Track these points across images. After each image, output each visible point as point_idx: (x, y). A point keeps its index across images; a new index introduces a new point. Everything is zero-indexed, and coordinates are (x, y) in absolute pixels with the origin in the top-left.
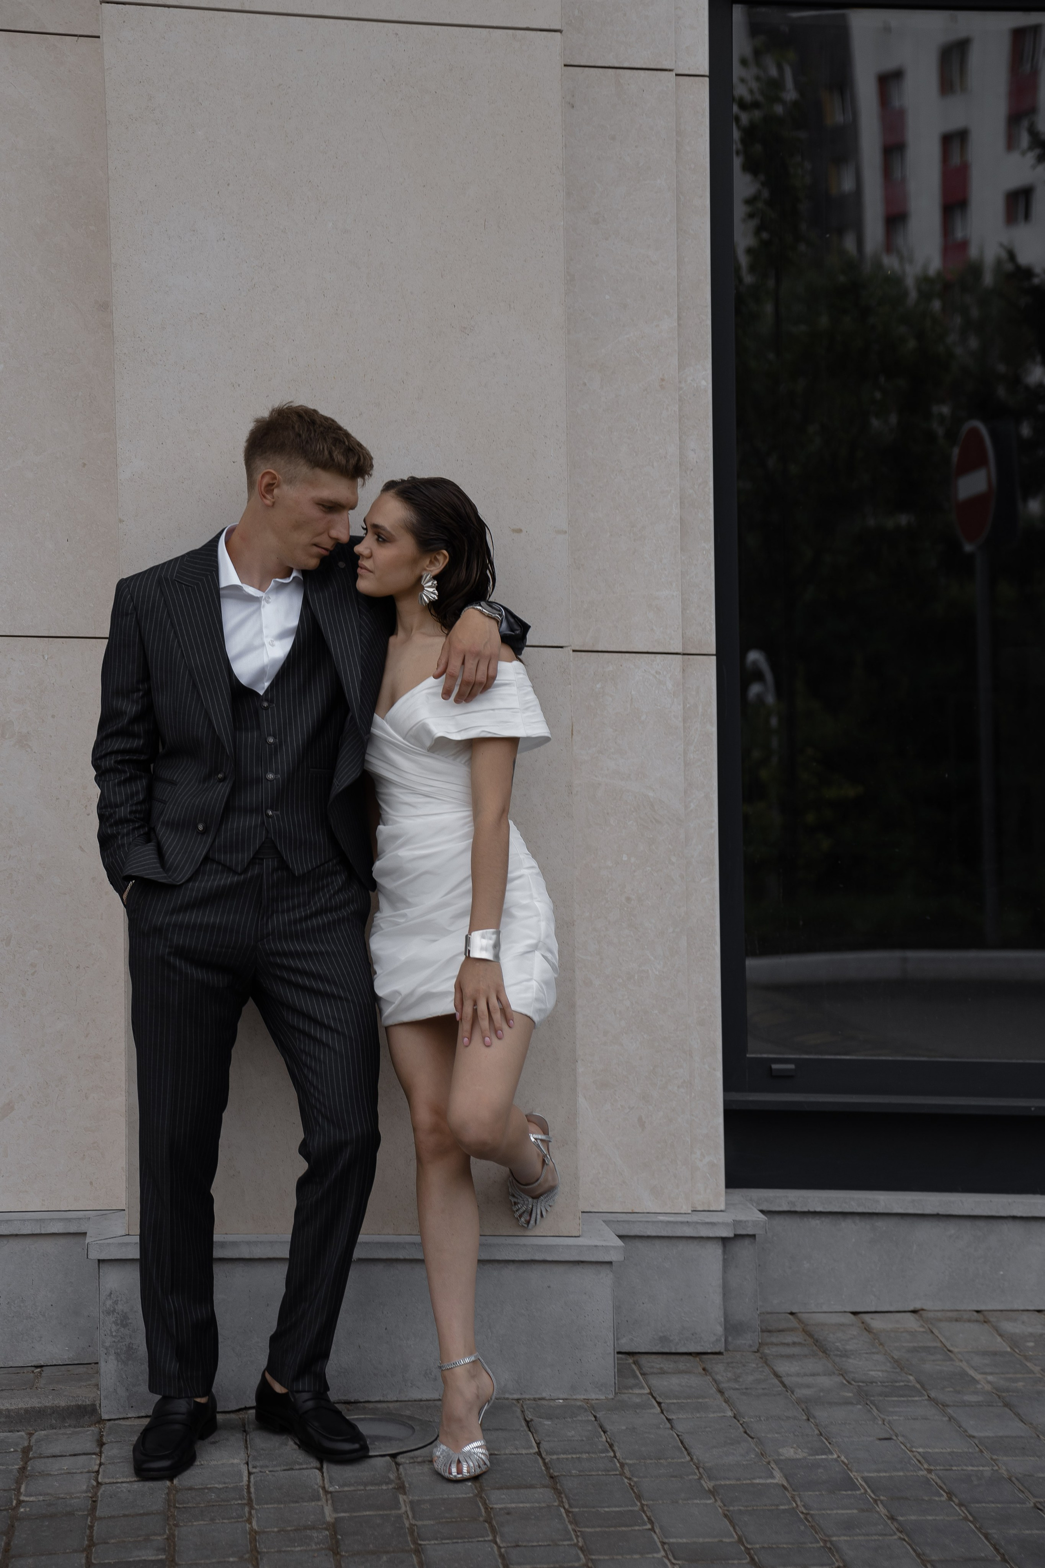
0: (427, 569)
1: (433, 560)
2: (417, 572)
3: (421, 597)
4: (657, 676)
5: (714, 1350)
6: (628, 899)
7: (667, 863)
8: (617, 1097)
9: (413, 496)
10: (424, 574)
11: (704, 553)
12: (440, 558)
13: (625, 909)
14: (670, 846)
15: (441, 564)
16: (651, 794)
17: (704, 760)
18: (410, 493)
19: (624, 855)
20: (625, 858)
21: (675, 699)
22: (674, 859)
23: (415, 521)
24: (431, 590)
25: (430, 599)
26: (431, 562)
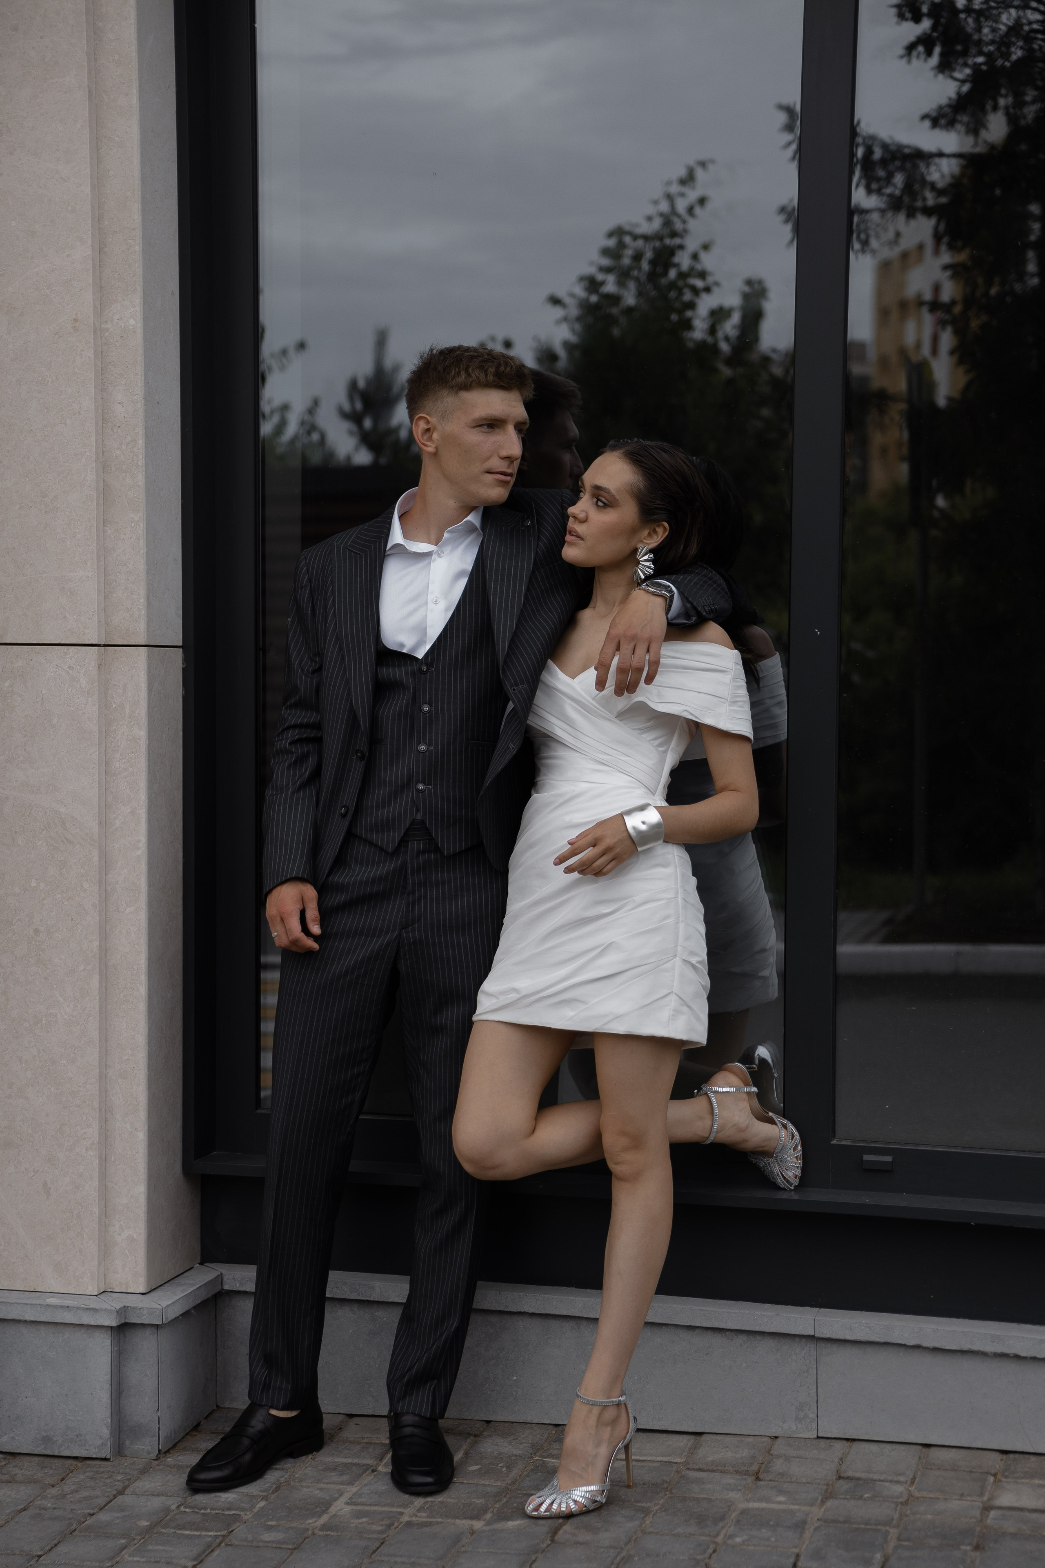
0: (644, 541)
1: (651, 532)
2: (633, 544)
3: (636, 572)
4: (71, 672)
5: (99, 1456)
6: (37, 931)
7: (79, 889)
8: (21, 1159)
9: (643, 459)
10: (640, 546)
11: (133, 525)
12: (660, 530)
13: (34, 942)
14: (82, 870)
15: (660, 537)
16: (63, 810)
17: (131, 770)
18: (640, 456)
19: (33, 880)
20: (34, 884)
21: (90, 699)
22: (86, 885)
23: (642, 487)
24: (647, 564)
25: (646, 574)
26: (649, 535)
